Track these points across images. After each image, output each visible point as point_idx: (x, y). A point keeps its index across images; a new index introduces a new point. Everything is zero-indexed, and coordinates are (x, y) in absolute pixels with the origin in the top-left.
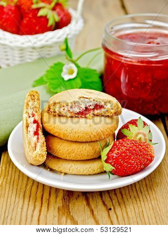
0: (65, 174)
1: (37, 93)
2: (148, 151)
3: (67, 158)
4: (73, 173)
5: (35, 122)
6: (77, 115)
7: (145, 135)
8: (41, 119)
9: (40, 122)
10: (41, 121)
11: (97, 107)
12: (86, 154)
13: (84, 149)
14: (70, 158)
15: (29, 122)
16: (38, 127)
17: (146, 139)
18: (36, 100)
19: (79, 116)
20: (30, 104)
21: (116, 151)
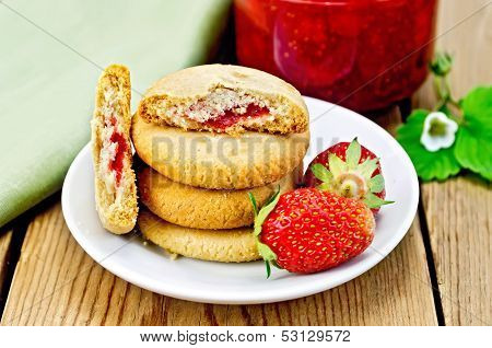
0: (180, 256)
1: (124, 70)
2: (356, 222)
3: (180, 223)
4: (194, 255)
5: (116, 137)
6: (206, 128)
7: (359, 182)
8: (131, 130)
9: (126, 137)
10: (131, 136)
11: (253, 110)
12: (221, 219)
13: (216, 207)
14: (187, 223)
15: (102, 137)
16: (122, 149)
17: (362, 191)
18: (121, 86)
19: (210, 130)
20: (108, 96)
21: (282, 217)
